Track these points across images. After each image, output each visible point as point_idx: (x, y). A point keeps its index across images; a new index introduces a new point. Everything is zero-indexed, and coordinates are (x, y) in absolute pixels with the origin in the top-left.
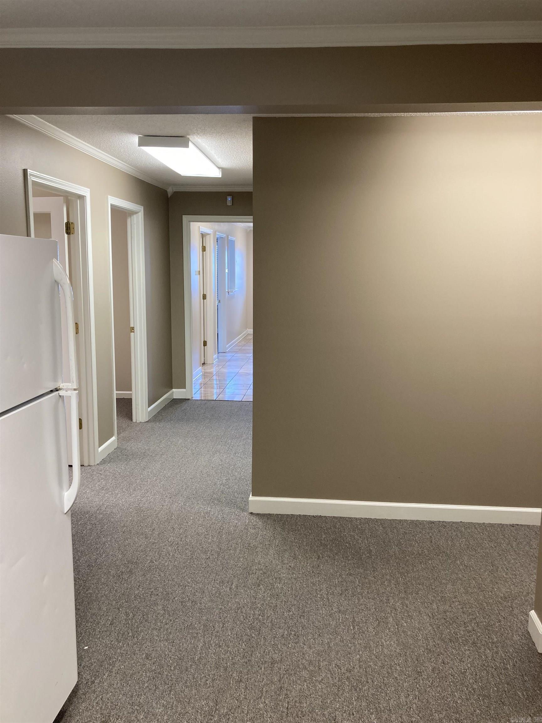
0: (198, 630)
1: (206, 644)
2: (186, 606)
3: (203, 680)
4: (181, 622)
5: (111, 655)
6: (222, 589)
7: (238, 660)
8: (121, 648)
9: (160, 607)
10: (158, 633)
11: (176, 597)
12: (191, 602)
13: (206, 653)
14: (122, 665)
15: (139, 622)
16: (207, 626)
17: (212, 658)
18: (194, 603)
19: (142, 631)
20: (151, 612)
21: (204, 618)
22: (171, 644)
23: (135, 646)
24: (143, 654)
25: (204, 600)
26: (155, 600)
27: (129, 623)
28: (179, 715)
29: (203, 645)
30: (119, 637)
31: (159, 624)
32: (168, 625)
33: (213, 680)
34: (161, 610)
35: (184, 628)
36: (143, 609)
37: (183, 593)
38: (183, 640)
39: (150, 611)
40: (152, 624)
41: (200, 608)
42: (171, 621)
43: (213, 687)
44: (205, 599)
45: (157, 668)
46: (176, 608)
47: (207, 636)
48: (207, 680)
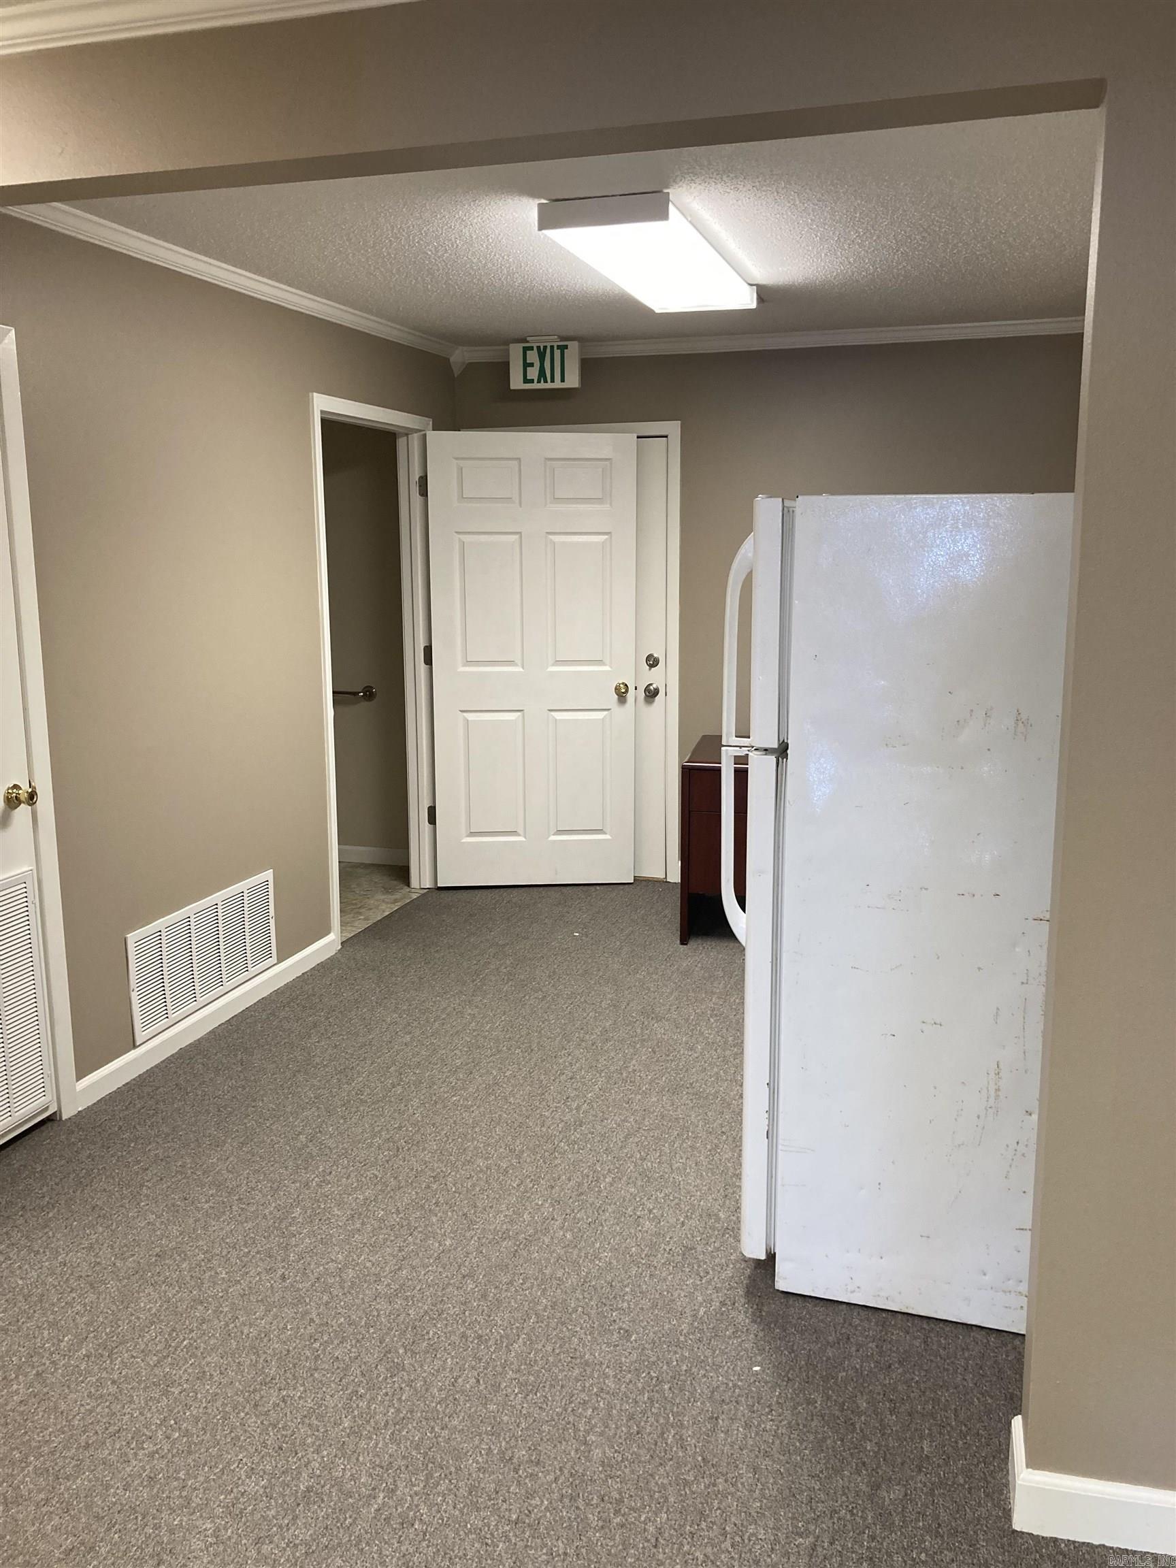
0: (515, 1379)
1: (506, 1347)
2: (530, 1448)
3: (528, 1284)
4: (550, 1404)
5: (701, 1347)
6: (416, 1494)
7: (454, 1307)
8: (683, 1359)
9: (597, 1453)
10: (605, 1383)
11: (550, 1484)
12: (515, 1460)
13: (511, 1329)
14: (674, 1325)
15: (649, 1414)
16: (492, 1386)
17: (503, 1320)
18: (509, 1454)
19: (642, 1392)
20: (620, 1441)
21: (492, 1407)
22: (578, 1353)
23: (653, 1359)
24: (636, 1341)
25: (477, 1462)
26: (610, 1481)
27: (673, 1415)
28: (576, 1246)
29: (512, 1345)
30: (692, 1384)
31: (601, 1404)
32: (582, 1401)
33: (511, 1283)
34: (595, 1444)
35: (544, 1387)
36: (642, 1452)
37: (530, 1495)
38: (551, 1359)
39: (621, 1444)
40: (618, 1408)
41: (494, 1437)
42: (573, 1410)
43: (514, 1273)
44: (475, 1464)
45: (608, 1313)
46: (555, 1446)
47: (499, 1363)
48: (522, 1284)
